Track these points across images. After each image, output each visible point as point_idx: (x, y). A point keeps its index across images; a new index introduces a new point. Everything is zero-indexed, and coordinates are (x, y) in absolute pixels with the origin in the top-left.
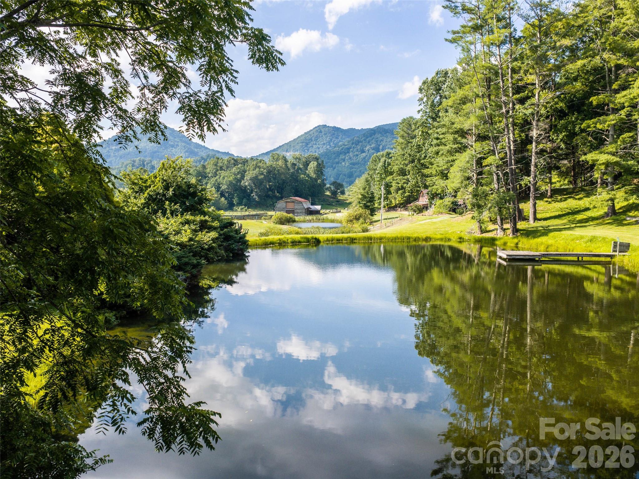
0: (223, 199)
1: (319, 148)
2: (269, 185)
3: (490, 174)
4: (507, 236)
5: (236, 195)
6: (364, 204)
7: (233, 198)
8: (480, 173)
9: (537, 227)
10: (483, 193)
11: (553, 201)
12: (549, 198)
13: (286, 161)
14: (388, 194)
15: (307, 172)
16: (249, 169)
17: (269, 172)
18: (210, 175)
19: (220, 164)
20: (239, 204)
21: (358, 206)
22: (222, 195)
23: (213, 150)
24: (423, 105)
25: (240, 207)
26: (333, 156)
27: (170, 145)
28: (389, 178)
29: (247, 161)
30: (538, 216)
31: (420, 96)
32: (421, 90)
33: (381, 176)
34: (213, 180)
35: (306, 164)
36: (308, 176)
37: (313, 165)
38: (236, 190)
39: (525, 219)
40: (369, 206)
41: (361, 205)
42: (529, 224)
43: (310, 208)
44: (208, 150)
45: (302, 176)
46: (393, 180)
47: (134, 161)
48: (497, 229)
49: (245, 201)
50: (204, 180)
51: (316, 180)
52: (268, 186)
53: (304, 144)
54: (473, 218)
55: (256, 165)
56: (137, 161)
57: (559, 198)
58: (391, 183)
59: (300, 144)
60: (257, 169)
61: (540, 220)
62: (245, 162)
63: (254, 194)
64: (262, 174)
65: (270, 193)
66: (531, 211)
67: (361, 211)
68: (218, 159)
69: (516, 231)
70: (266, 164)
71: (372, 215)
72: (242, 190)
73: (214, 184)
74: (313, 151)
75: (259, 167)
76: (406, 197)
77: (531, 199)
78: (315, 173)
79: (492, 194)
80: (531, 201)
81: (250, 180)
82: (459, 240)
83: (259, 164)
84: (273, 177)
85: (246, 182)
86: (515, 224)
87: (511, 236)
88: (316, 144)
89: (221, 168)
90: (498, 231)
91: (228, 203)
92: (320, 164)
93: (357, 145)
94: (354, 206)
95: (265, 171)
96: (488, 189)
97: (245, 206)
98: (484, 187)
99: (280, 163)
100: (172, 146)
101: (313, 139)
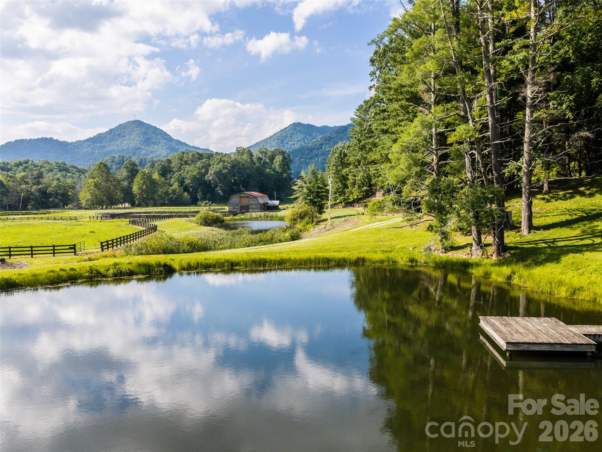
0: (186, 194)
1: (294, 145)
2: (234, 179)
3: (460, 156)
4: (488, 258)
5: (200, 189)
6: (311, 200)
7: (196, 192)
8: (444, 157)
9: (535, 242)
10: (449, 186)
11: (553, 198)
12: (545, 194)
13: (251, 155)
14: (345, 188)
15: (273, 166)
16: (214, 163)
17: (233, 166)
18: (174, 170)
19: (185, 159)
20: (204, 199)
21: (304, 202)
22: (186, 189)
23: (193, 147)
24: (375, 80)
25: (205, 202)
26: (307, 152)
27: (152, 142)
28: (345, 170)
29: (212, 155)
30: (536, 222)
31: (372, 69)
32: (372, 61)
33: (337, 168)
34: (177, 174)
35: (272, 158)
36: (274, 170)
37: (278, 159)
38: (200, 185)
39: (515, 227)
40: (316, 203)
41: (307, 201)
42: (521, 236)
43: (268, 203)
44: (188, 147)
45: (268, 170)
46: (350, 172)
47: (114, 158)
48: (471, 245)
49: (209, 195)
50: (169, 175)
51: (282, 174)
52: (232, 181)
53: (280, 141)
54: (430, 228)
55: (221, 159)
56: (117, 157)
57: (561, 193)
58: (347, 175)
59: (276, 141)
60: (221, 164)
61: (538, 228)
62: (210, 156)
63: (218, 188)
64: (226, 168)
65: (235, 187)
66: (524, 215)
67: (306, 208)
68: (184, 153)
69: (502, 248)
70: (230, 158)
71: (321, 213)
72: (206, 184)
73: (178, 179)
74: (289, 147)
75: (224, 161)
76: (363, 192)
77: (523, 196)
78: (280, 167)
79: (462, 188)
80: (524, 198)
81: (215, 173)
82: (410, 264)
83: (223, 159)
84: (238, 172)
85: (209, 177)
86: (501, 238)
87: (494, 258)
88: (291, 141)
89: (186, 163)
90: (473, 248)
91: (191, 198)
92: (286, 158)
93: (329, 141)
94: (300, 202)
95: (230, 165)
96: (456, 180)
97: (209, 200)
98: (450, 178)
99: (245, 157)
100: (154, 143)
101: (288, 136)
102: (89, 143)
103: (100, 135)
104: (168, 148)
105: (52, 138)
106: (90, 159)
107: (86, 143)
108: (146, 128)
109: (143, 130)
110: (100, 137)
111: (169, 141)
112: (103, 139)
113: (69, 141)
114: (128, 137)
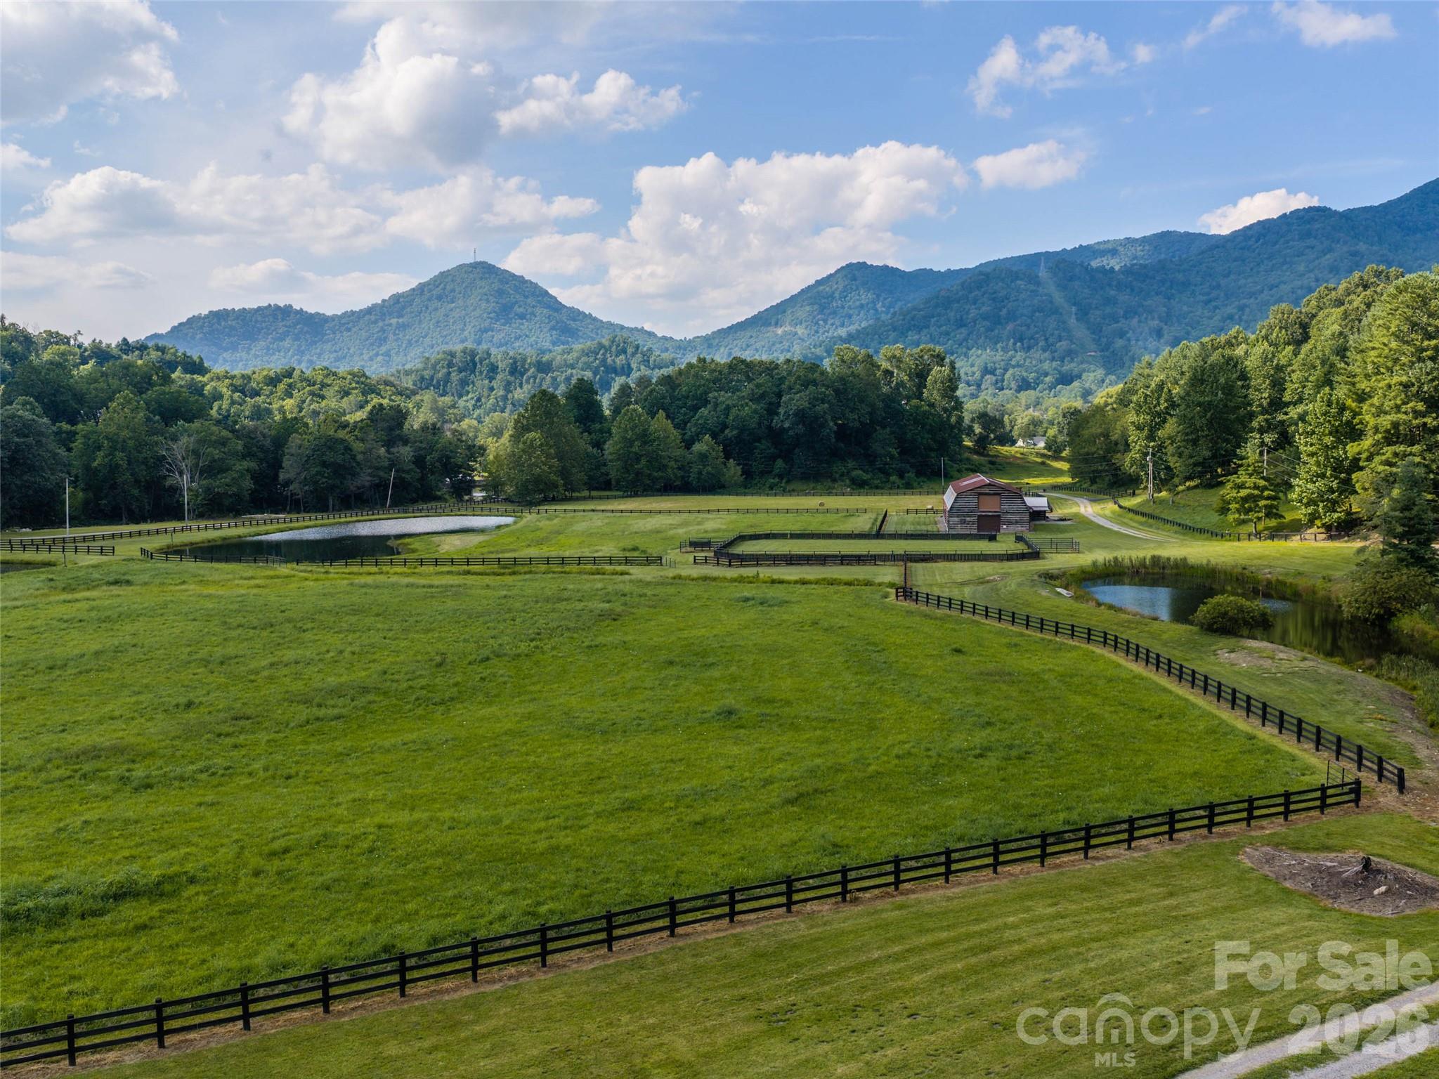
0: (732, 463)
1: (850, 317)
2: (838, 426)
13: (874, 366)
16: (790, 387)
19: (711, 375)
22: (726, 451)
27: (517, 314)
33: (1321, 439)
36: (929, 402)
37: (939, 374)
38: (758, 439)
45: (915, 403)
53: (815, 307)
59: (808, 308)
62: (771, 368)
75: (815, 384)
78: (946, 395)
81: (797, 414)
84: (848, 407)
88: (843, 307)
89: (717, 386)
93: (946, 308)
100: (522, 317)
101: (837, 295)
102: (373, 318)
103: (396, 298)
104: (553, 328)
105: (291, 306)
106: (377, 355)
107: (367, 317)
108: (501, 281)
109: (496, 286)
110: (398, 302)
111: (556, 310)
112: (404, 308)
113: (329, 313)
114: (460, 302)
